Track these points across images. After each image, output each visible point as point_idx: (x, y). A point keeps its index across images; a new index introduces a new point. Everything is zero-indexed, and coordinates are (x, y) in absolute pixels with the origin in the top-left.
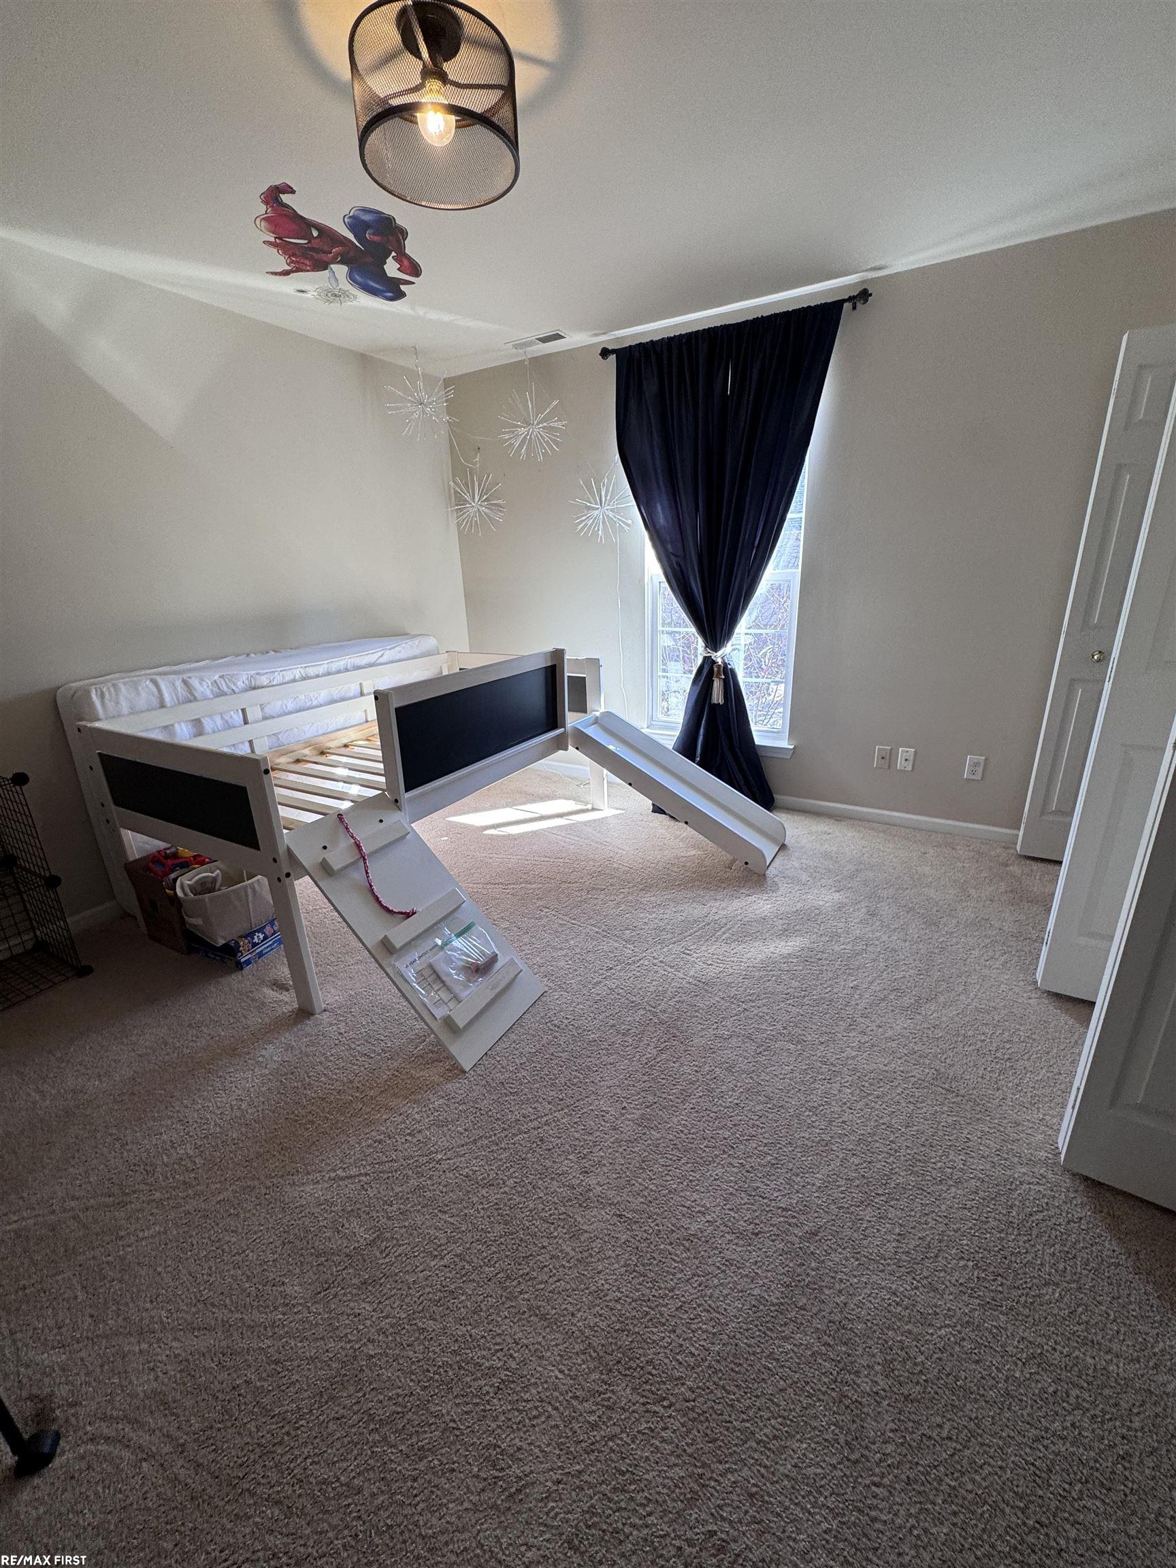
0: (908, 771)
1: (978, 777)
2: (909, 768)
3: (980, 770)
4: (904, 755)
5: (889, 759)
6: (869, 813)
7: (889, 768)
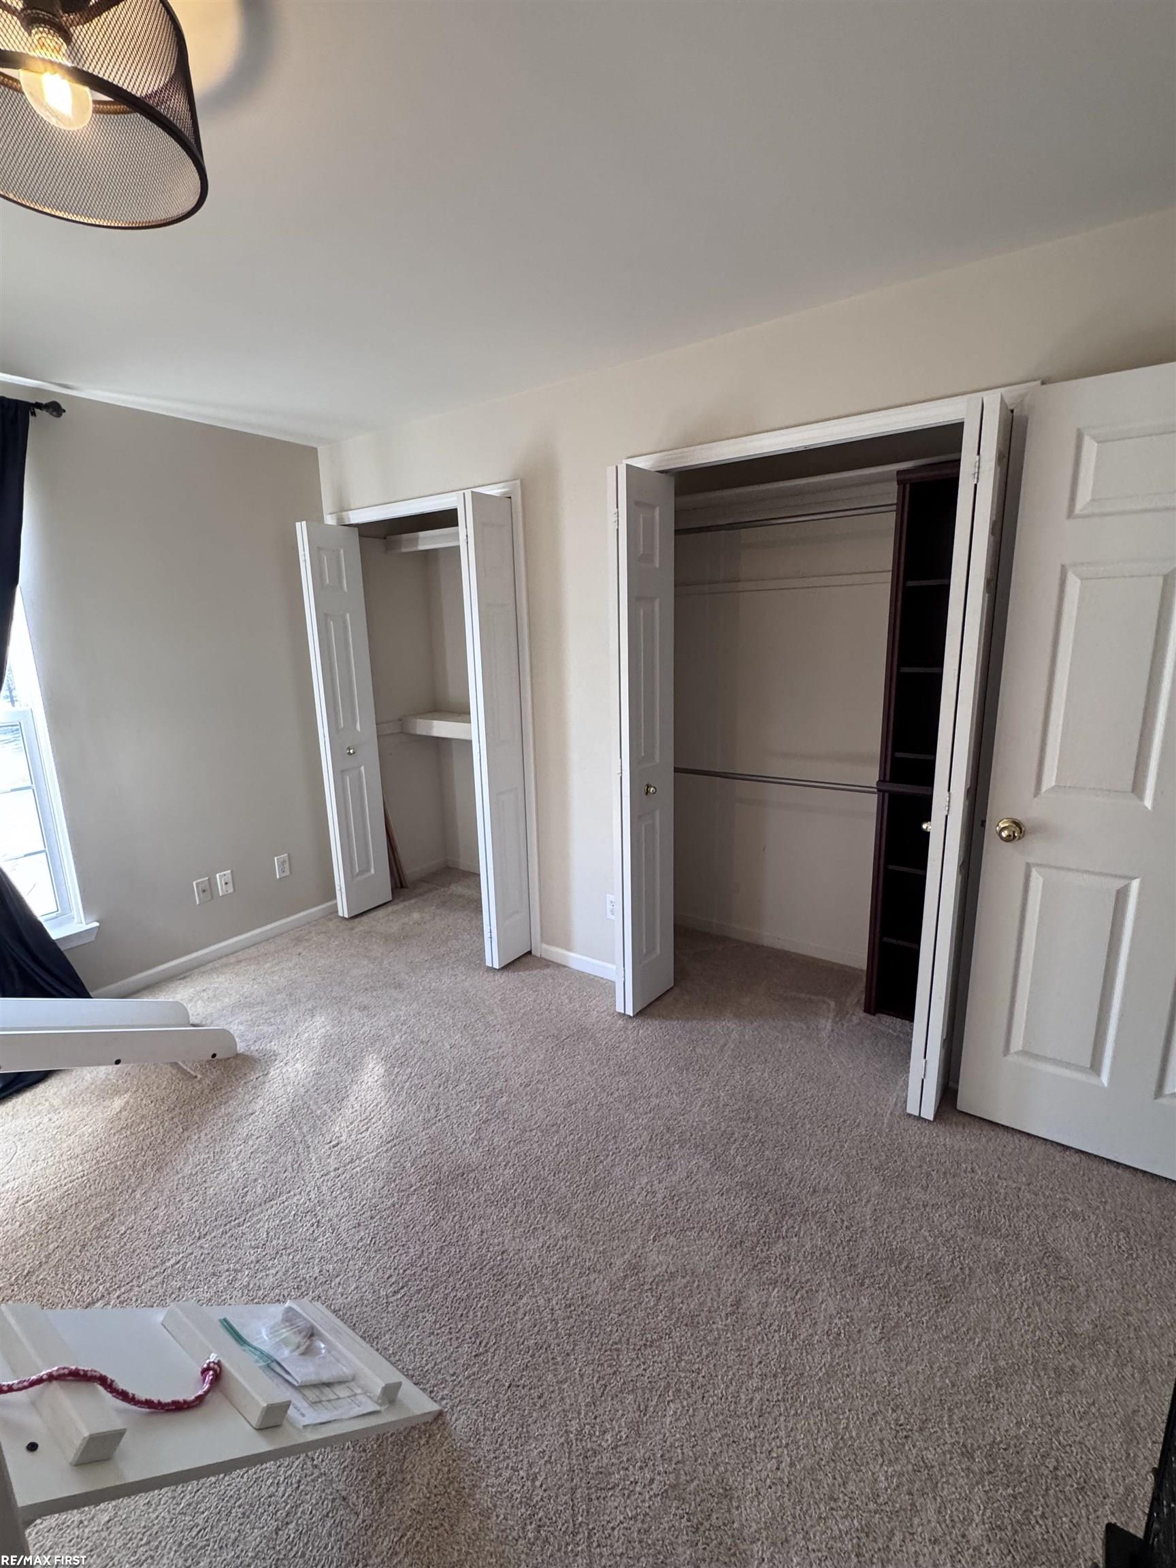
0: (231, 894)
1: (287, 873)
2: (231, 890)
3: (287, 865)
4: (222, 879)
5: (209, 889)
6: (207, 954)
7: (212, 898)
